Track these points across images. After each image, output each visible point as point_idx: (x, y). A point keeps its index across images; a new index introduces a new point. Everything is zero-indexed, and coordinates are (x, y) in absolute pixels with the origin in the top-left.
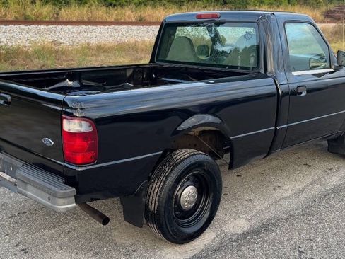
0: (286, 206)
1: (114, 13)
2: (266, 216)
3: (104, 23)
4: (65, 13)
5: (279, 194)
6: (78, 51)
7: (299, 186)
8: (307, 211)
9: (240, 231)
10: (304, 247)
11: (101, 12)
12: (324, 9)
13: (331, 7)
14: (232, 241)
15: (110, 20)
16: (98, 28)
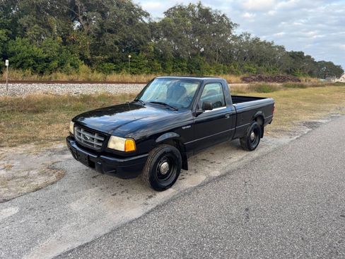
0: (236, 165)
1: (135, 78)
2: (227, 170)
3: (131, 83)
4: (109, 78)
5: (232, 160)
6: (120, 97)
7: (240, 157)
8: (245, 167)
9: (216, 175)
10: (247, 180)
11: (128, 77)
12: (242, 76)
13: (245, 75)
14: (214, 179)
15: (133, 81)
16: (129, 85)
